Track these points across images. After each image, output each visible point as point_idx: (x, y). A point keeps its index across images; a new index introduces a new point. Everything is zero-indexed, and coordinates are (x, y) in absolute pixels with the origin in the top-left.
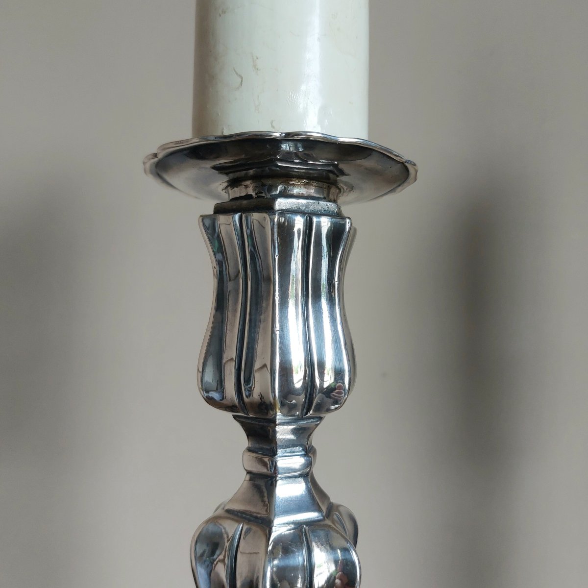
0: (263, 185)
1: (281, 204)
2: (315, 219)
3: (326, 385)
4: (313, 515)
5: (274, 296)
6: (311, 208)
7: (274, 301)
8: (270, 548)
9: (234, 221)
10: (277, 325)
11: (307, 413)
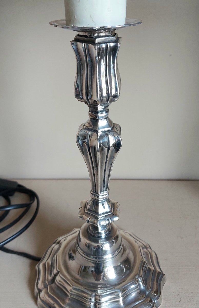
0: (91, 33)
1: (97, 40)
2: (108, 44)
3: (113, 94)
4: (109, 129)
5: (96, 71)
6: (107, 40)
7: (96, 72)
8: (99, 137)
9: (82, 46)
10: (98, 80)
11: (107, 103)
